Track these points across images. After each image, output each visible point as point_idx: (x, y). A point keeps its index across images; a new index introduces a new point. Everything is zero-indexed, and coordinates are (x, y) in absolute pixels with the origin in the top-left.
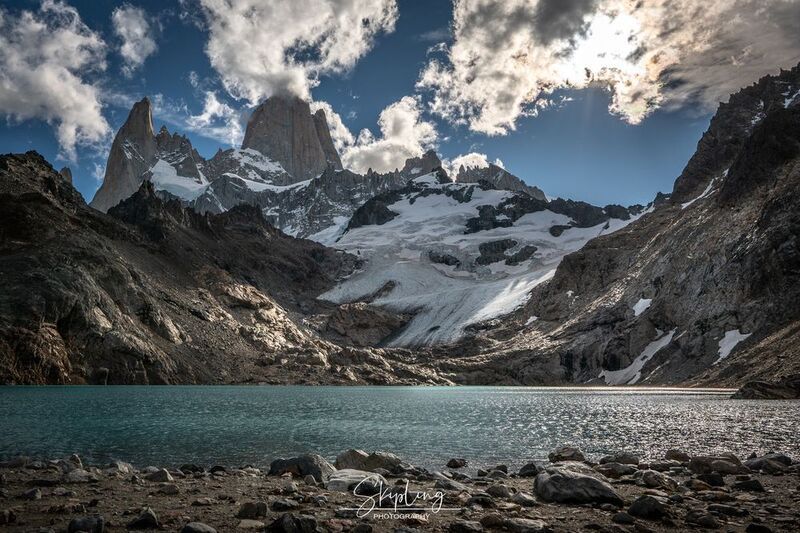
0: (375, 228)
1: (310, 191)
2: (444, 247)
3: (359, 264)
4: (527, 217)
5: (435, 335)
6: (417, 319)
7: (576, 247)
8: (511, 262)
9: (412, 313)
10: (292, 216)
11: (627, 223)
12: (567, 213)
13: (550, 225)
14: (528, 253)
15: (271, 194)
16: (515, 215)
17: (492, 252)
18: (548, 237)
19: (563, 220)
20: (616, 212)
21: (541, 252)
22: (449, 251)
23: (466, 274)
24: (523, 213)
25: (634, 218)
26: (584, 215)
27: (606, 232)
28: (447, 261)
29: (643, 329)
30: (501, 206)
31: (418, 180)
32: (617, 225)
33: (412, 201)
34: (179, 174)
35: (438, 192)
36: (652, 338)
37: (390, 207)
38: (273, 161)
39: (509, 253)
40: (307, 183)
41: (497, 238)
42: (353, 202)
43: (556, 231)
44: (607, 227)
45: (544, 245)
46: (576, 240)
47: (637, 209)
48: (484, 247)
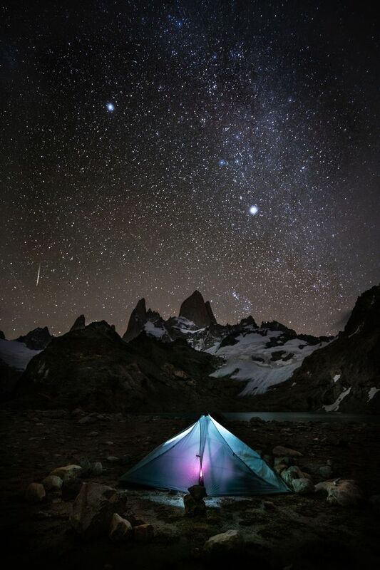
0: (230, 347)
1: (205, 333)
2: (258, 354)
3: (225, 361)
4: (289, 342)
5: (256, 391)
6: (249, 384)
7: (309, 353)
8: (285, 360)
9: (246, 382)
10: (198, 342)
11: (328, 343)
12: (305, 340)
13: (299, 345)
14: (291, 356)
15: (189, 334)
16: (284, 341)
17: (276, 356)
18: (298, 350)
19: (303, 343)
20: (324, 339)
21: (296, 356)
22: (260, 356)
23: (267, 365)
24: (287, 340)
25: (331, 341)
26: (311, 340)
27: (321, 347)
28: (259, 360)
29: (338, 387)
30: (279, 337)
31: (246, 328)
32: (325, 344)
33: (244, 336)
34: (156, 326)
35: (254, 332)
36: (342, 391)
37: (236, 339)
38: (190, 321)
39: (283, 356)
40: (203, 329)
41: (277, 350)
42: (222, 336)
43: (301, 347)
44: (321, 345)
45: (297, 353)
46: (308, 351)
47: (332, 337)
48: (273, 354)
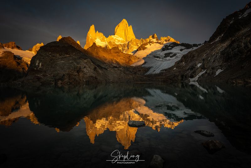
0: (142, 51)
1: (128, 44)
2: (157, 55)
3: (139, 58)
4: (175, 47)
5: (155, 72)
6: (151, 69)
7: (186, 53)
8: (171, 57)
9: (149, 68)
10: (125, 49)
11: (198, 48)
12: (184, 46)
13: (180, 49)
14: (175, 55)
15: (121, 45)
16: (172, 47)
17: (167, 55)
18: (179, 51)
19: (183, 48)
20: (195, 45)
21: (178, 55)
22: (158, 55)
23: (161, 60)
24: (174, 46)
25: (199, 47)
26: (188, 46)
27: (192, 50)
28: (157, 57)
29: (200, 69)
30: (170, 45)
31: (152, 40)
32: (195, 48)
33: (150, 45)
34: (101, 41)
35: (156, 43)
36: (201, 71)
37: (146, 46)
38: (121, 38)
39: (171, 55)
40: (128, 42)
41: (168, 52)
42: (138, 46)
43: (181, 50)
44: (193, 49)
45: (178, 53)
46: (186, 52)
47: (200, 44)
48: (166, 54)
